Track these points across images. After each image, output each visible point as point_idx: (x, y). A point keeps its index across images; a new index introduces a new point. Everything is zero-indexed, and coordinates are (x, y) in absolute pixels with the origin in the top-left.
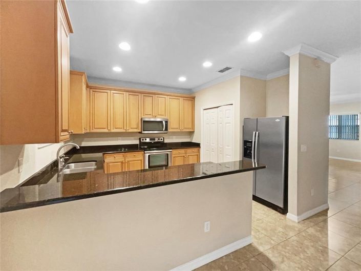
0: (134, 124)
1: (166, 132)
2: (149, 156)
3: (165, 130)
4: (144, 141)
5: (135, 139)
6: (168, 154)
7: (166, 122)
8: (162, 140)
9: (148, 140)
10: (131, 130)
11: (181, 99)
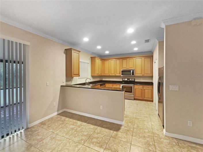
0: (118, 72)
1: (133, 76)
2: (122, 86)
3: (132, 75)
4: (125, 80)
5: (121, 79)
6: (132, 87)
7: (133, 71)
8: (134, 80)
9: (126, 80)
10: (117, 75)
11: (143, 58)
